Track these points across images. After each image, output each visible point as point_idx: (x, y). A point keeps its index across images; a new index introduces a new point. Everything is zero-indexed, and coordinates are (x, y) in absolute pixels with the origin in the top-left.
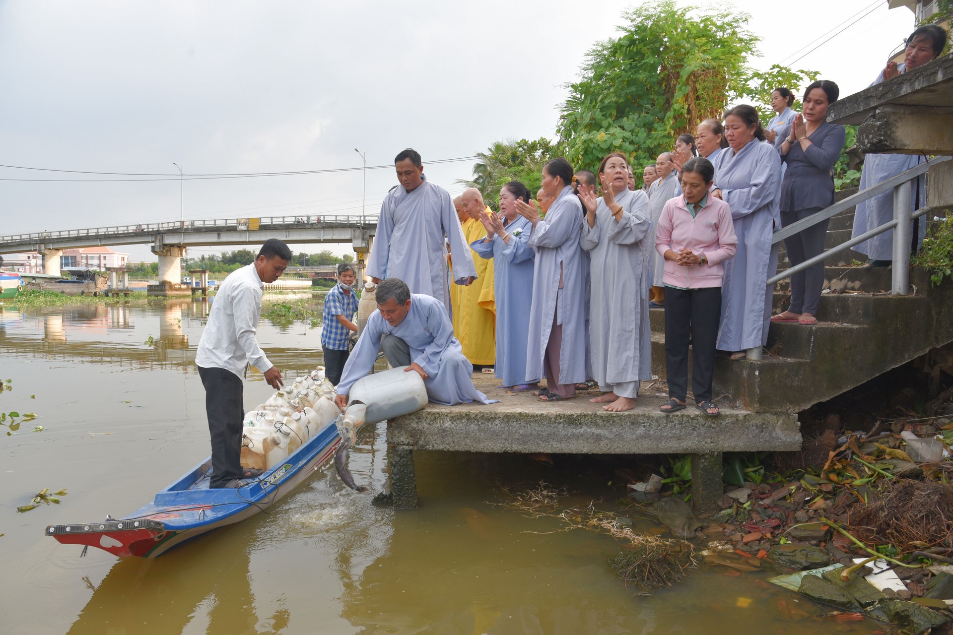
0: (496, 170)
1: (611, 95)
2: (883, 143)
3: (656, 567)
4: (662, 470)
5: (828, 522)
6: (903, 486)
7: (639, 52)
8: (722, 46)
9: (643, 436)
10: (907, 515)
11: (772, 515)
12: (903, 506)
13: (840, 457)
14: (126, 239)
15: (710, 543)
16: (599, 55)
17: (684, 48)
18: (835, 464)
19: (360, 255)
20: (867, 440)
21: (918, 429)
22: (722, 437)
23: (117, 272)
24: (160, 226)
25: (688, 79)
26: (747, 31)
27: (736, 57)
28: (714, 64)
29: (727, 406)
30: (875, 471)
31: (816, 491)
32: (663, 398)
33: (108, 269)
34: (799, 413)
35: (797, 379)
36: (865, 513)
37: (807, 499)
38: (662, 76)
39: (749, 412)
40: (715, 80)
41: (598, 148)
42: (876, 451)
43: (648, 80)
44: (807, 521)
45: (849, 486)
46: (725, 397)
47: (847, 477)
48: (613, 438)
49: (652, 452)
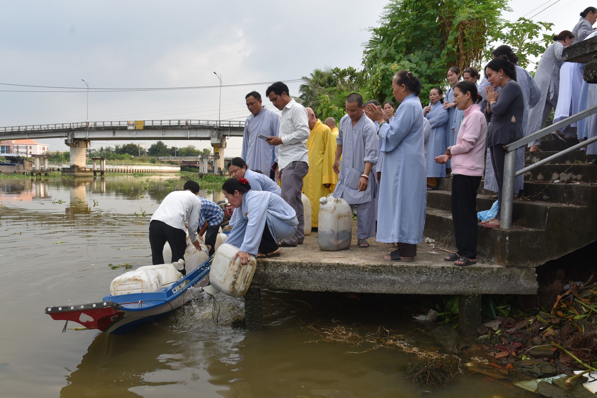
0: (316, 90)
1: (402, 37)
3: (435, 374)
4: (437, 307)
5: (556, 345)
7: (423, 7)
8: (482, 3)
9: (425, 282)
11: (516, 339)
13: (565, 299)
15: (472, 358)
16: (394, 8)
17: (456, 4)
18: (562, 305)
19: (216, 149)
20: (584, 288)
22: (481, 284)
25: (458, 26)
27: (493, 12)
28: (477, 16)
29: (485, 262)
30: (590, 310)
31: (547, 323)
34: (536, 268)
35: (535, 243)
36: (583, 339)
37: (541, 328)
38: (439, 24)
39: (501, 266)
40: (477, 28)
42: (591, 295)
43: (429, 27)
44: (541, 344)
45: (571, 320)
46: (484, 255)
47: (570, 314)
48: (404, 283)
49: (431, 293)
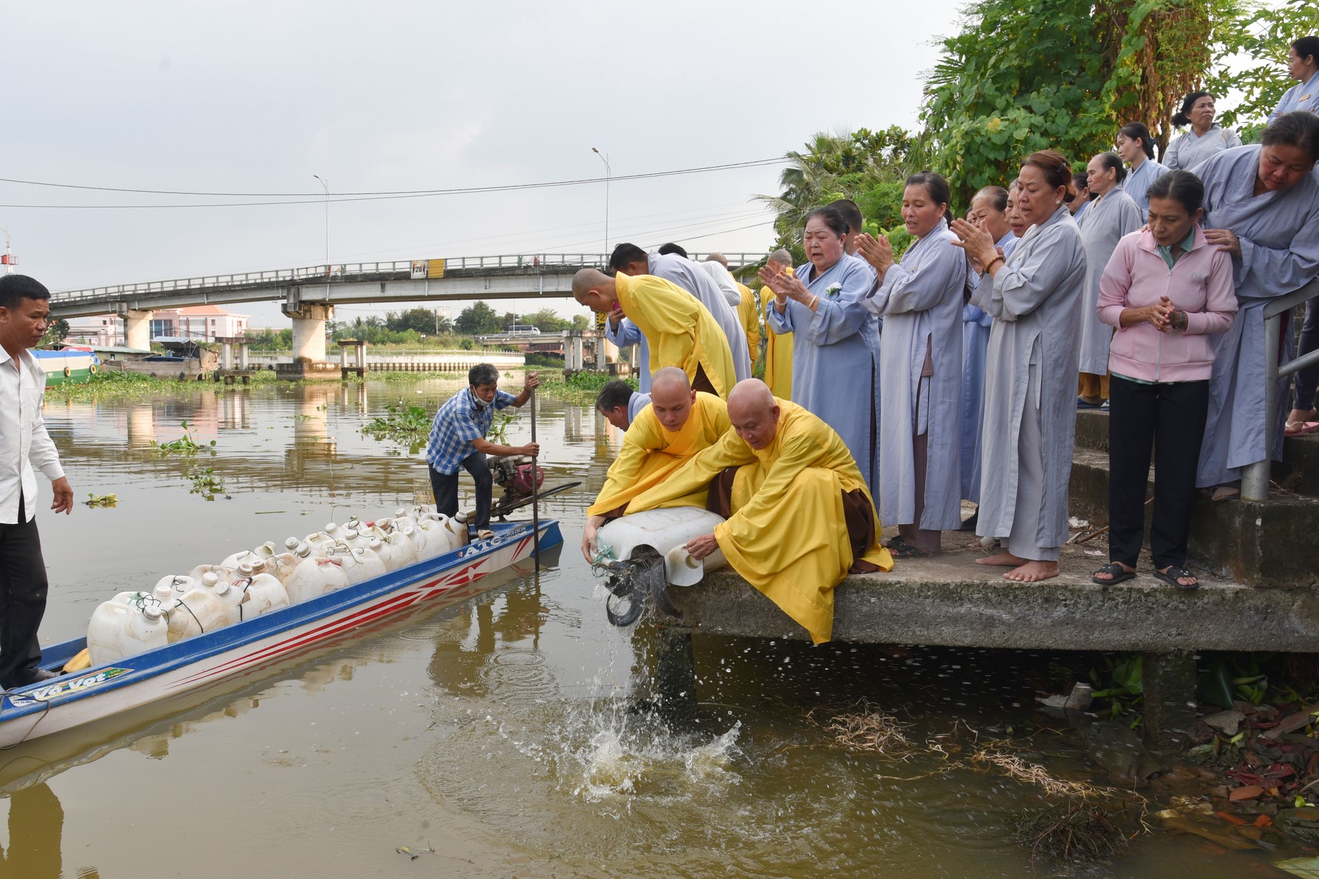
0: (818, 179)
1: (1011, 54)
3: (1084, 836)
4: (1093, 676)
9: (1063, 622)
11: (1280, 757)
14: (245, 294)
15: (1174, 799)
22: (1197, 626)
23: (231, 345)
24: (295, 273)
25: (1142, 26)
29: (1205, 574)
32: (1097, 558)
33: (219, 340)
38: (1097, 20)
39: (1243, 587)
41: (989, 144)
43: (1073, 29)
46: (1204, 561)
48: (1014, 623)
49: (1078, 647)
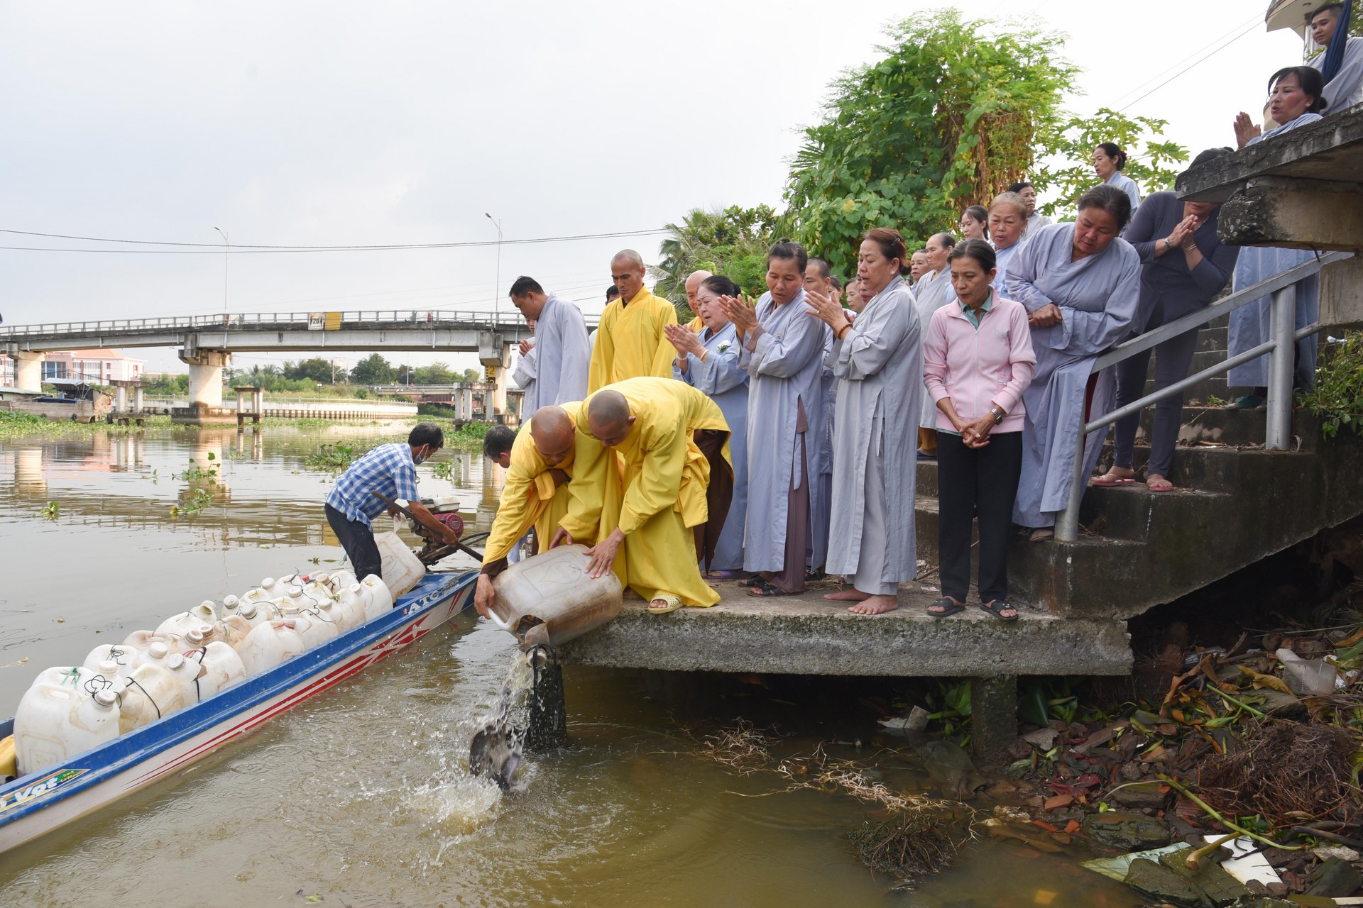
0: (693, 251)
1: (864, 145)
2: (1256, 231)
3: (917, 844)
4: (928, 700)
5: (1170, 781)
6: (1278, 730)
7: (906, 84)
8: (1026, 79)
9: (901, 650)
10: (1284, 773)
11: (1088, 769)
12: (1278, 759)
13: (1188, 685)
14: (142, 339)
15: (997, 808)
16: (848, 87)
17: (972, 80)
18: (1181, 696)
19: (490, 370)
20: (1227, 661)
21: (1301, 646)
22: (1017, 654)
23: (126, 388)
24: (193, 320)
25: (976, 125)
26: (1064, 58)
27: (1047, 96)
28: (1015, 104)
29: (1024, 607)
30: (1238, 707)
31: (1152, 735)
33: (113, 383)
34: (1129, 620)
35: (1127, 570)
36: (1223, 769)
37: (1139, 746)
38: (939, 119)
39: (1056, 618)
40: (1016, 127)
41: (844, 223)
42: (1240, 676)
43: (919, 125)
44: (1138, 780)
45: (1200, 728)
46: (1023, 595)
47: (1198, 716)
48: (858, 653)
49: (914, 674)
